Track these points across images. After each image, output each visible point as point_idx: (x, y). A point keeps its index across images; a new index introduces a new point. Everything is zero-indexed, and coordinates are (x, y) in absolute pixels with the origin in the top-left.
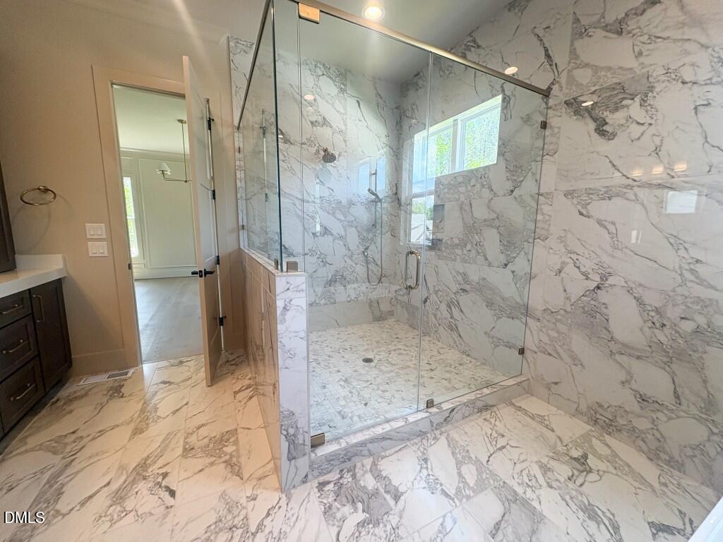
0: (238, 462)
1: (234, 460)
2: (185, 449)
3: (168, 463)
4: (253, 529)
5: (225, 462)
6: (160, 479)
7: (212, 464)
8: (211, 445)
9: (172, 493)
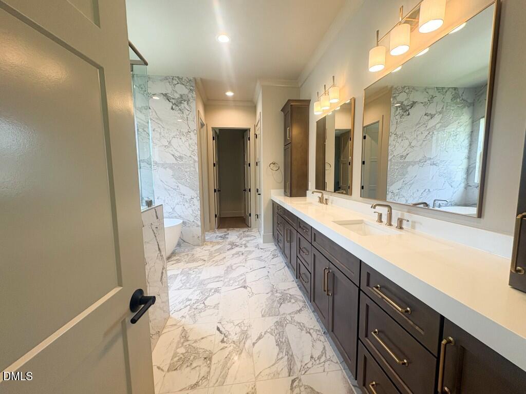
0: (180, 338)
1: (182, 341)
2: (210, 359)
3: (221, 350)
4: (189, 307)
5: (188, 341)
6: (225, 339)
7: (195, 341)
8: (192, 357)
9: (218, 329)
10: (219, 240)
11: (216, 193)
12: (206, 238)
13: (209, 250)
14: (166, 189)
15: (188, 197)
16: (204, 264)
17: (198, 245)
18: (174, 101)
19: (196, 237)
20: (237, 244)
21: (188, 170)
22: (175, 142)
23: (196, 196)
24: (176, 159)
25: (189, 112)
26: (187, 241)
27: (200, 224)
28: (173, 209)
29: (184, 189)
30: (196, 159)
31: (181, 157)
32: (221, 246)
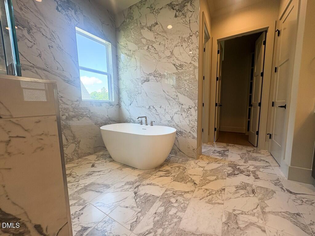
10: (217, 156)
11: (217, 107)
12: (203, 150)
13: (203, 167)
14: (166, 99)
15: (186, 107)
16: (193, 191)
17: (193, 158)
18: (177, 8)
19: (191, 149)
20: (242, 168)
21: (187, 78)
22: (176, 51)
23: (194, 105)
24: (177, 68)
25: (191, 13)
26: (182, 151)
27: (196, 136)
28: (172, 118)
29: (183, 99)
30: (197, 64)
31: (181, 66)
32: (219, 165)
